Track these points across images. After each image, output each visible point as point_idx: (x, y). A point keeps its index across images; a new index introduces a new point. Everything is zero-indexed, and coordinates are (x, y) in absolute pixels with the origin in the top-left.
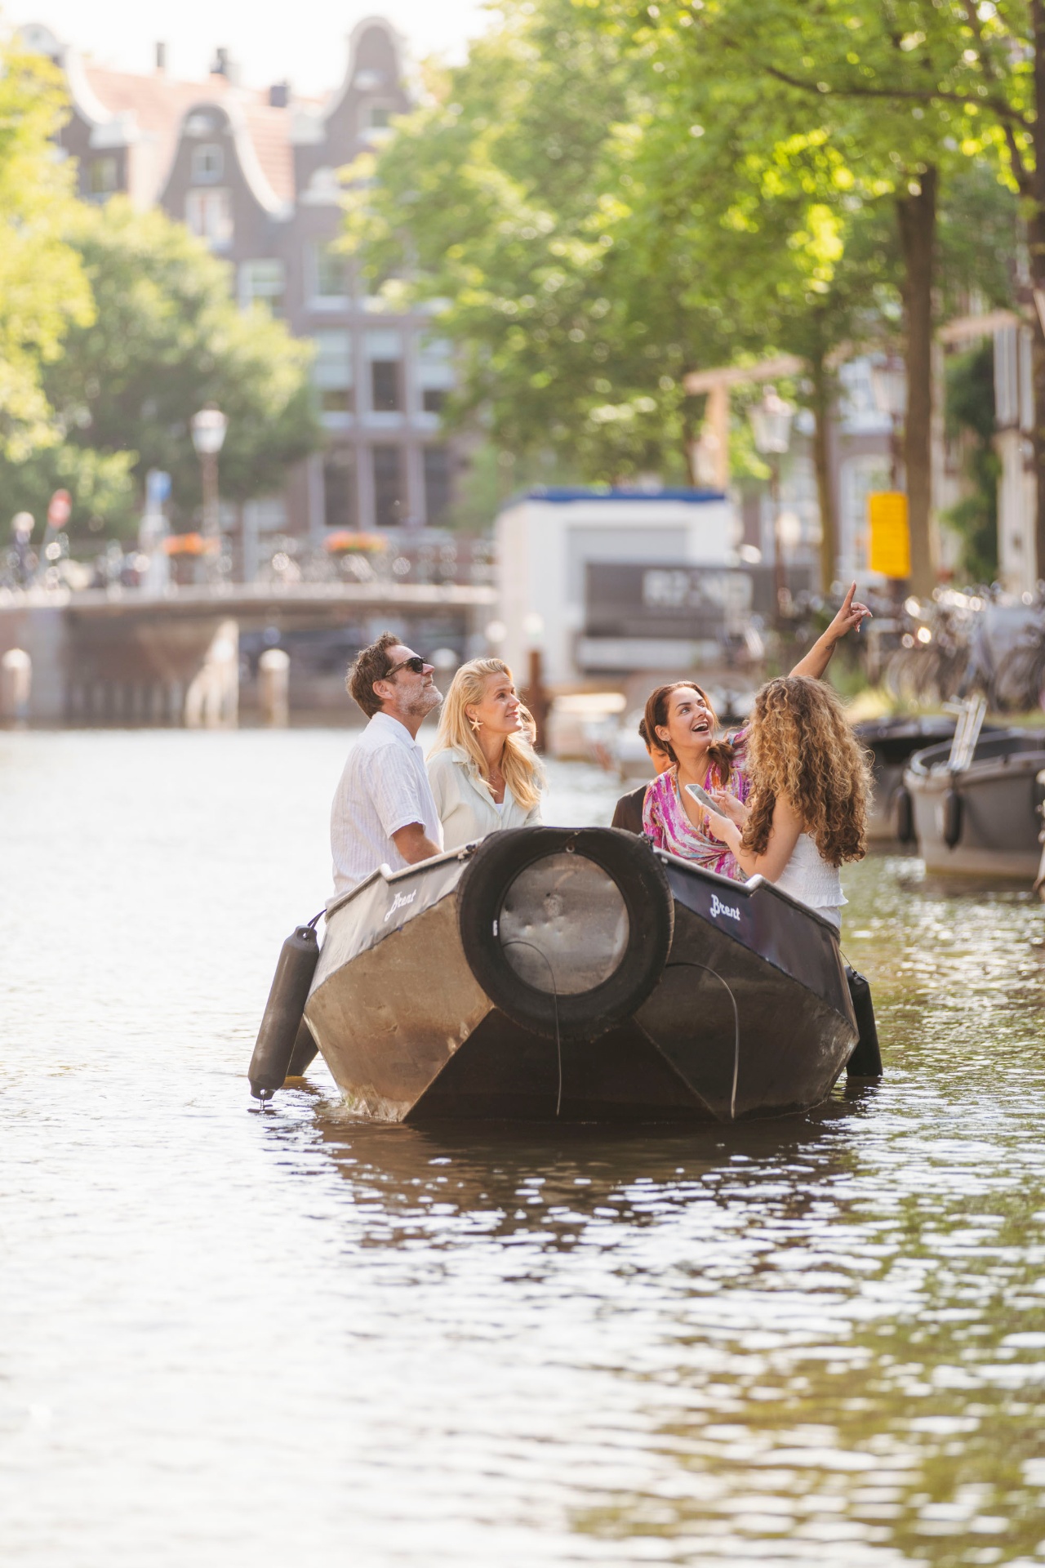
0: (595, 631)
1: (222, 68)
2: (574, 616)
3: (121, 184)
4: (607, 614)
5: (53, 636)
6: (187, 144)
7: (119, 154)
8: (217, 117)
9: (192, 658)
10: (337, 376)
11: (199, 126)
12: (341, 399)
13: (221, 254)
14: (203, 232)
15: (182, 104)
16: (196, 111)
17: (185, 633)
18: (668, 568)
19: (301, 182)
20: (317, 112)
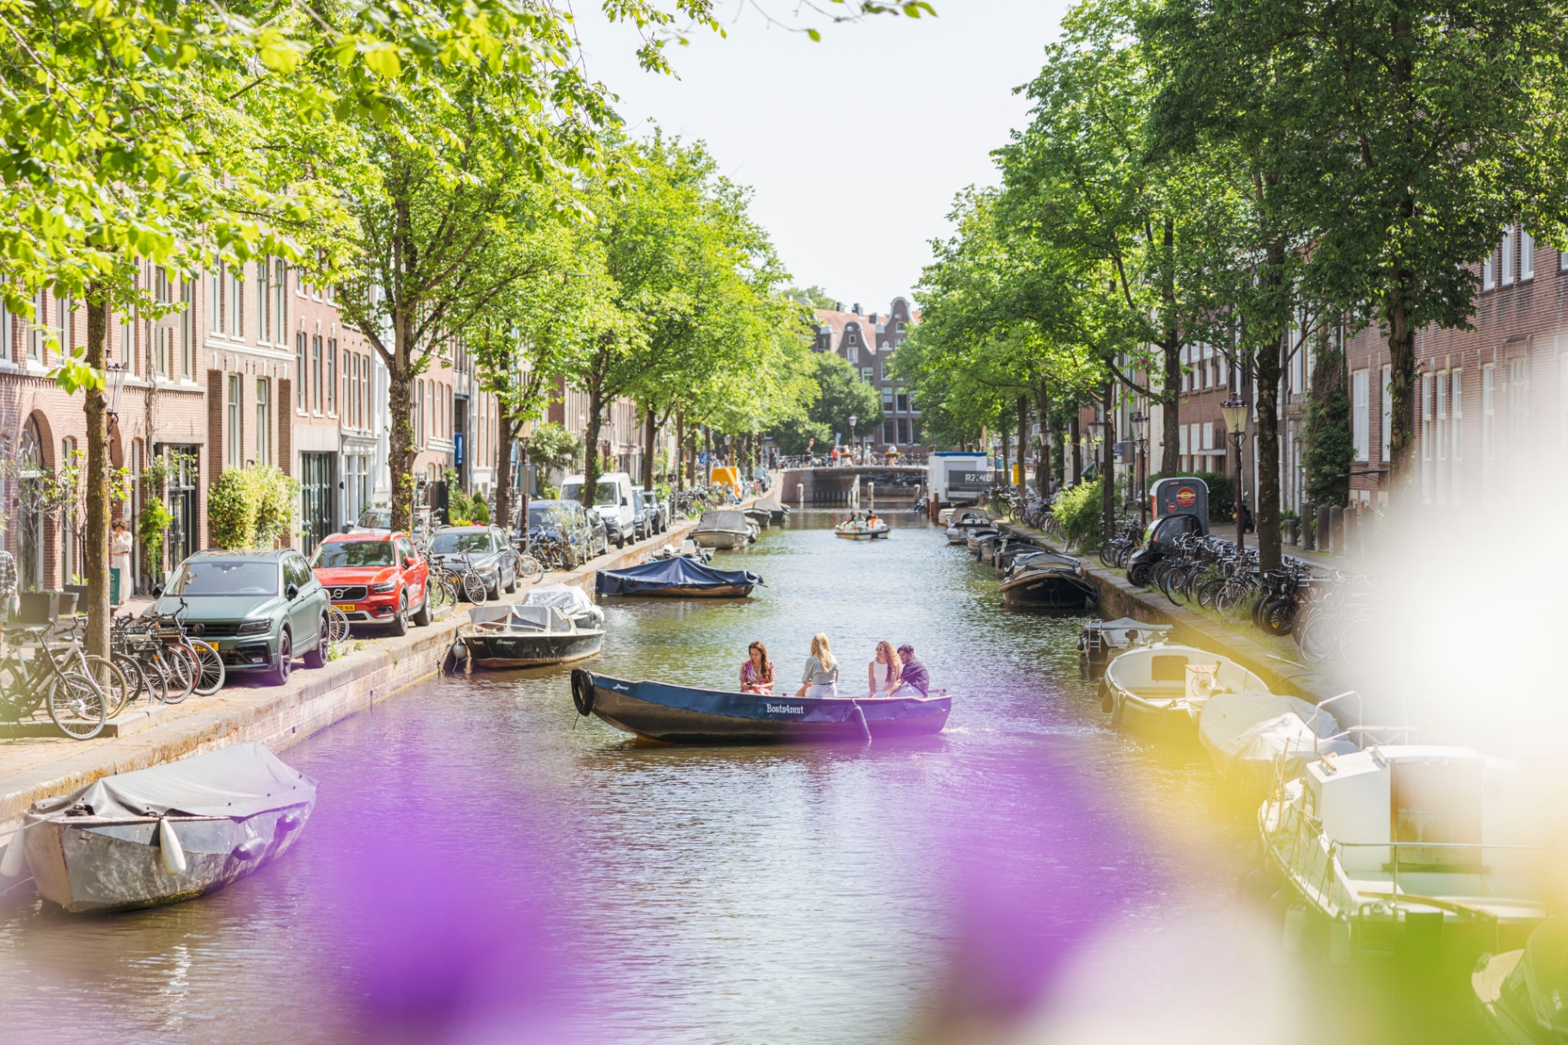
0: (951, 489)
1: (856, 309)
2: (947, 485)
3: (828, 347)
4: (955, 484)
5: (810, 478)
6: (846, 333)
7: (828, 336)
8: (855, 326)
9: (851, 482)
10: (889, 400)
11: (850, 328)
12: (889, 406)
13: (855, 365)
14: (851, 360)
15: (846, 322)
16: (848, 325)
17: (847, 477)
18: (971, 472)
19: (879, 345)
20: (883, 324)
